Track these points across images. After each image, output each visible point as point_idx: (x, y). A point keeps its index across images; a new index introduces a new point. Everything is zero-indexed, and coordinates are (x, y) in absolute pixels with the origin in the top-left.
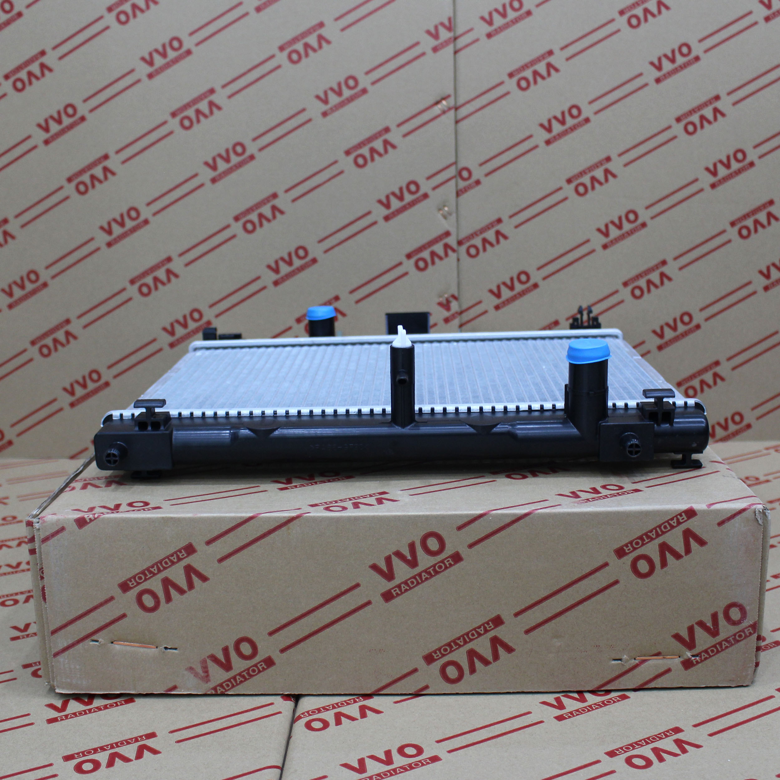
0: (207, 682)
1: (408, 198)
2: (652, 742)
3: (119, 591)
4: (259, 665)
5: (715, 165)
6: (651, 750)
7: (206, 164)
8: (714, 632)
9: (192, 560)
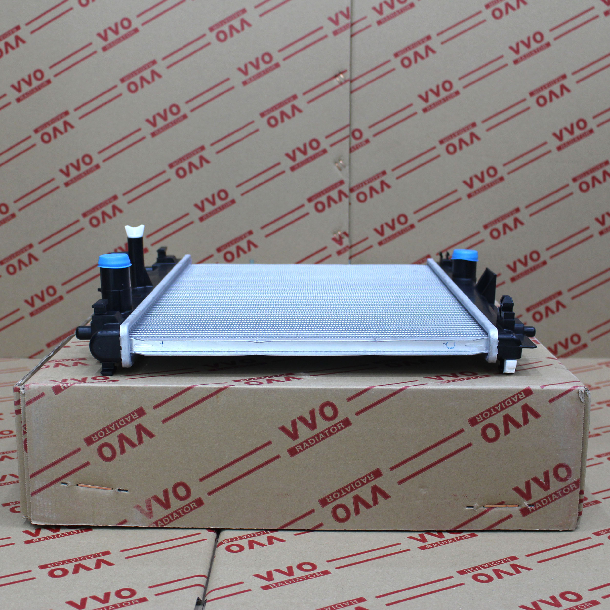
0: (150, 518)
1: (311, 152)
2: (494, 565)
3: (85, 444)
4: (191, 505)
5: (561, 132)
6: (492, 571)
7: (148, 121)
8: (546, 487)
9: (142, 421)
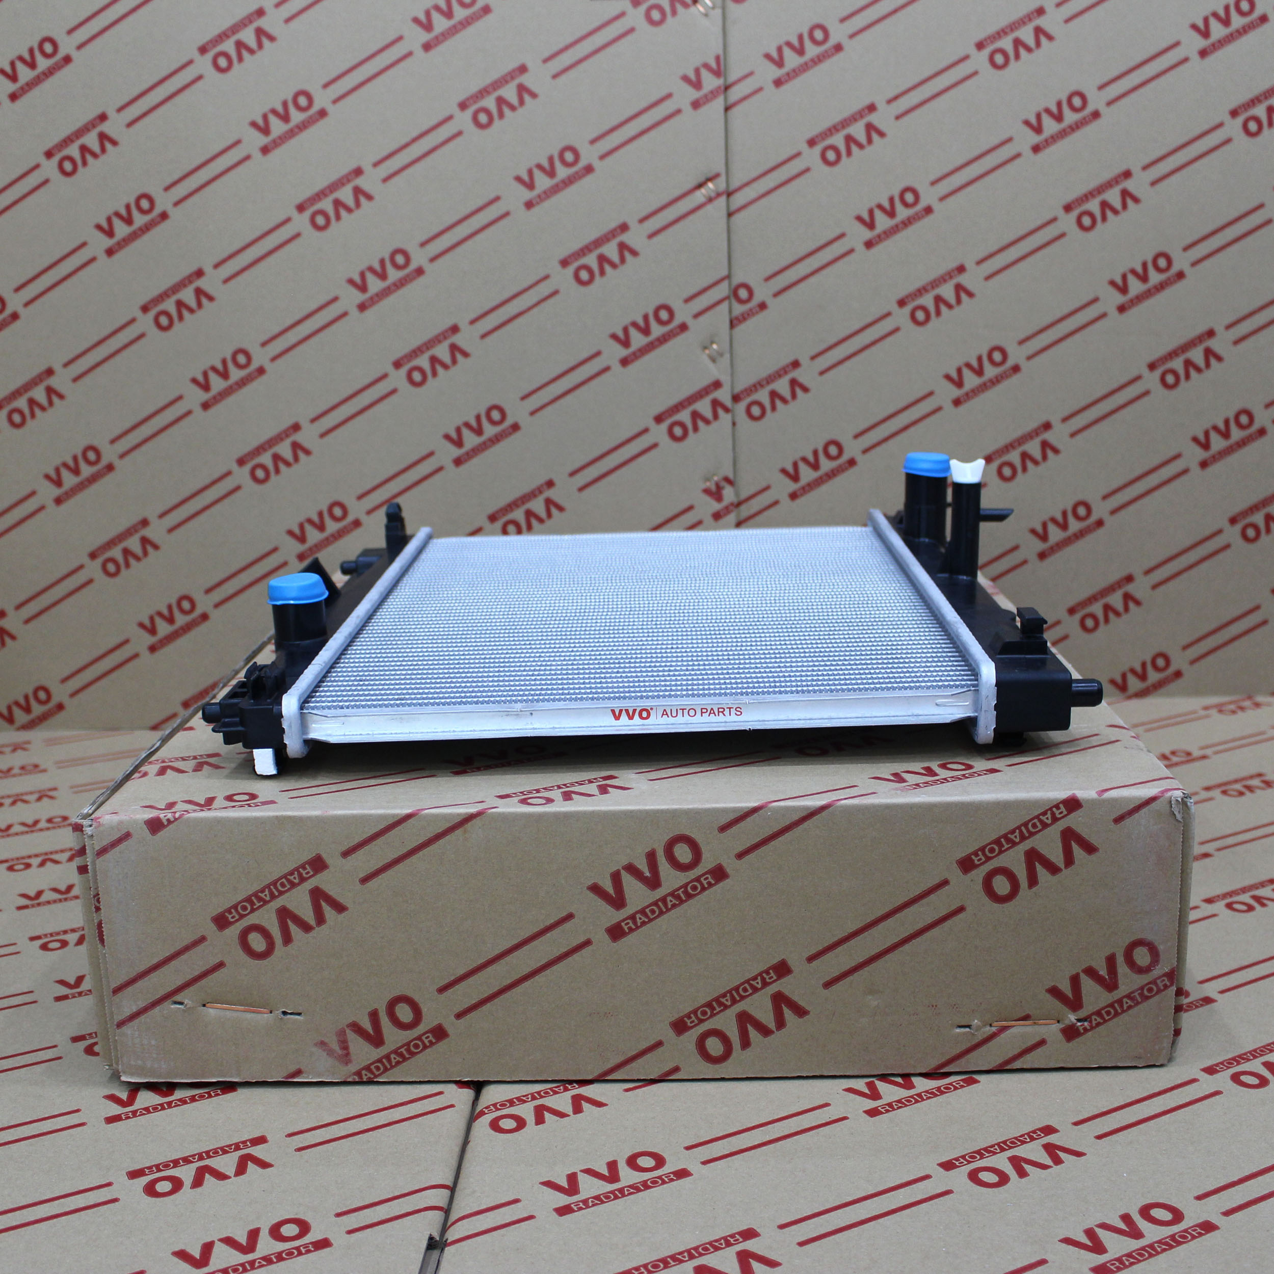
0: (347, 1064)
1: (657, 330)
2: (1011, 1148)
3: (213, 927)
4: (424, 1038)
5: (1124, 277)
6: (1007, 1160)
7: (351, 282)
8: (1110, 985)
9: (322, 880)
